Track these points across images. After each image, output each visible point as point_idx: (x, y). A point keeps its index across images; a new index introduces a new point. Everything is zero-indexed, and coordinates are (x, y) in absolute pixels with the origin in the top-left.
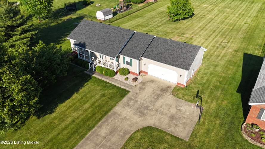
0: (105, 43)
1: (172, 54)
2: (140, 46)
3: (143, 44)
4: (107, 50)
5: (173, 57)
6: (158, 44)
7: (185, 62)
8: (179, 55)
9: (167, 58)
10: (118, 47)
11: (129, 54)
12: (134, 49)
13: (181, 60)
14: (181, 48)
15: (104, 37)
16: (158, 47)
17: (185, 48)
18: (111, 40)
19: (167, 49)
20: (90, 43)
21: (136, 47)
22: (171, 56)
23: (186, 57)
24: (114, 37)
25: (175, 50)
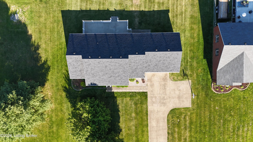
0: (111, 76)
1: (164, 64)
2: (139, 67)
3: (141, 65)
4: (119, 81)
5: (166, 65)
6: (150, 59)
7: (175, 67)
8: (169, 62)
9: (162, 67)
10: (126, 77)
11: (135, 75)
12: (136, 71)
13: (172, 66)
14: (169, 57)
15: (107, 72)
16: (151, 61)
17: (171, 56)
18: (115, 72)
19: (159, 60)
20: (100, 80)
21: (137, 69)
22: (164, 66)
23: (175, 63)
24: (115, 69)
25: (165, 60)
